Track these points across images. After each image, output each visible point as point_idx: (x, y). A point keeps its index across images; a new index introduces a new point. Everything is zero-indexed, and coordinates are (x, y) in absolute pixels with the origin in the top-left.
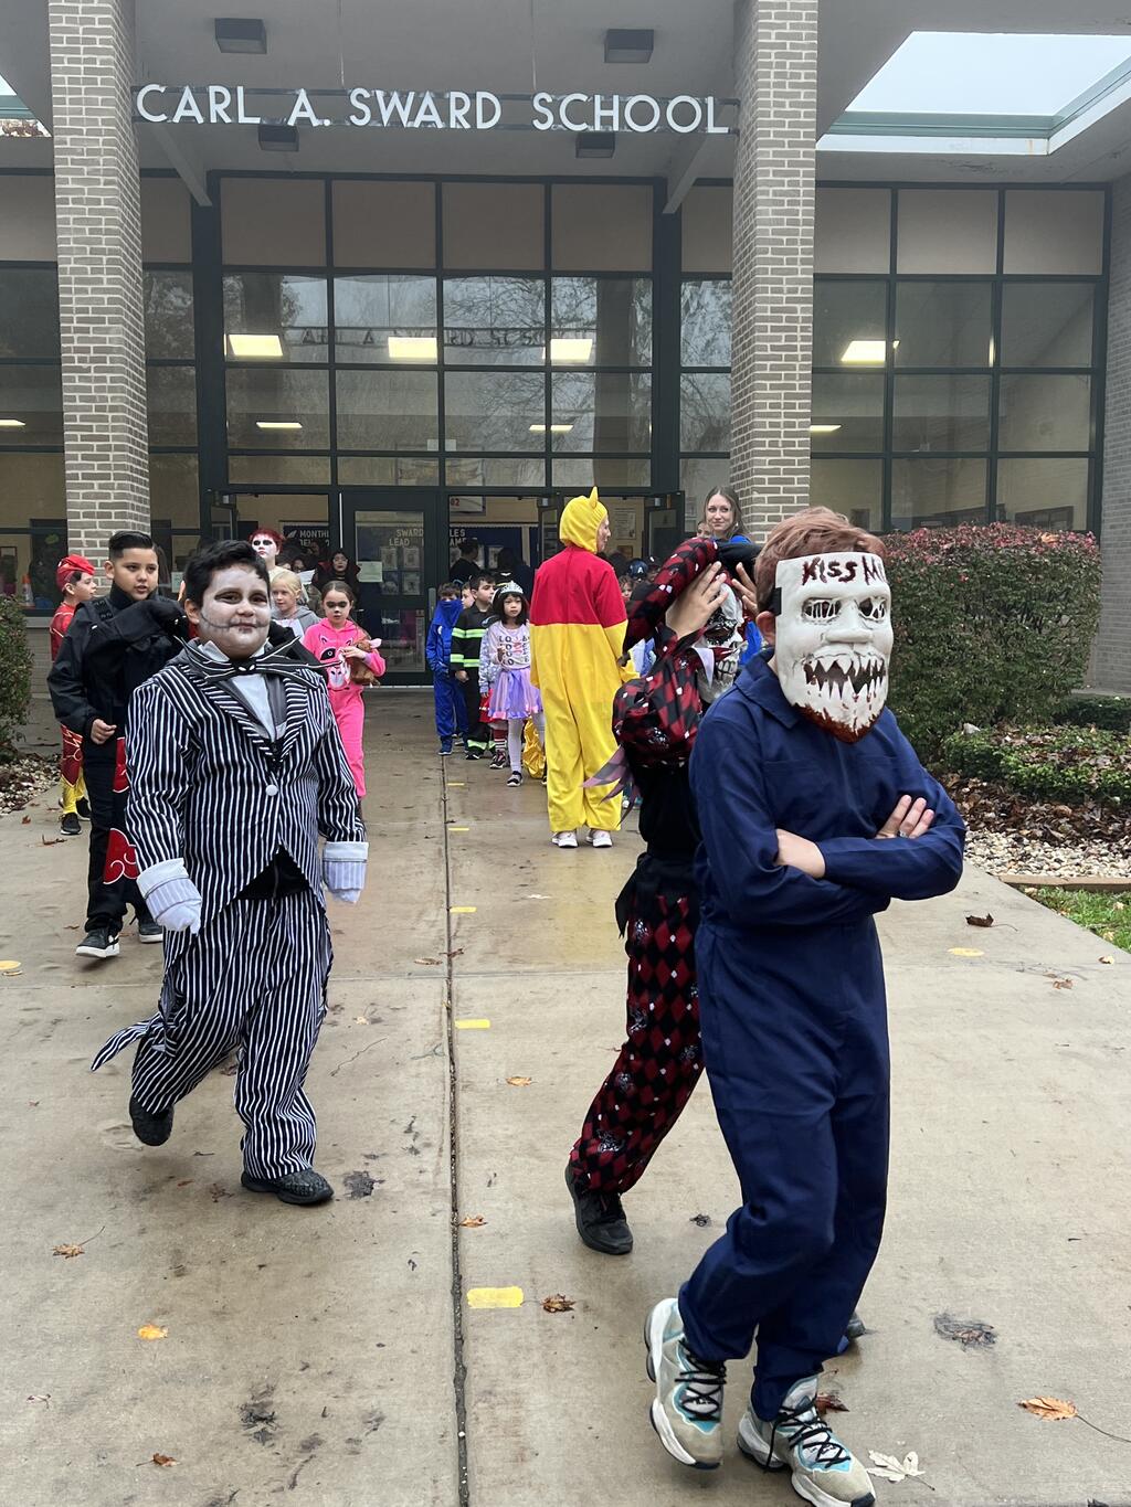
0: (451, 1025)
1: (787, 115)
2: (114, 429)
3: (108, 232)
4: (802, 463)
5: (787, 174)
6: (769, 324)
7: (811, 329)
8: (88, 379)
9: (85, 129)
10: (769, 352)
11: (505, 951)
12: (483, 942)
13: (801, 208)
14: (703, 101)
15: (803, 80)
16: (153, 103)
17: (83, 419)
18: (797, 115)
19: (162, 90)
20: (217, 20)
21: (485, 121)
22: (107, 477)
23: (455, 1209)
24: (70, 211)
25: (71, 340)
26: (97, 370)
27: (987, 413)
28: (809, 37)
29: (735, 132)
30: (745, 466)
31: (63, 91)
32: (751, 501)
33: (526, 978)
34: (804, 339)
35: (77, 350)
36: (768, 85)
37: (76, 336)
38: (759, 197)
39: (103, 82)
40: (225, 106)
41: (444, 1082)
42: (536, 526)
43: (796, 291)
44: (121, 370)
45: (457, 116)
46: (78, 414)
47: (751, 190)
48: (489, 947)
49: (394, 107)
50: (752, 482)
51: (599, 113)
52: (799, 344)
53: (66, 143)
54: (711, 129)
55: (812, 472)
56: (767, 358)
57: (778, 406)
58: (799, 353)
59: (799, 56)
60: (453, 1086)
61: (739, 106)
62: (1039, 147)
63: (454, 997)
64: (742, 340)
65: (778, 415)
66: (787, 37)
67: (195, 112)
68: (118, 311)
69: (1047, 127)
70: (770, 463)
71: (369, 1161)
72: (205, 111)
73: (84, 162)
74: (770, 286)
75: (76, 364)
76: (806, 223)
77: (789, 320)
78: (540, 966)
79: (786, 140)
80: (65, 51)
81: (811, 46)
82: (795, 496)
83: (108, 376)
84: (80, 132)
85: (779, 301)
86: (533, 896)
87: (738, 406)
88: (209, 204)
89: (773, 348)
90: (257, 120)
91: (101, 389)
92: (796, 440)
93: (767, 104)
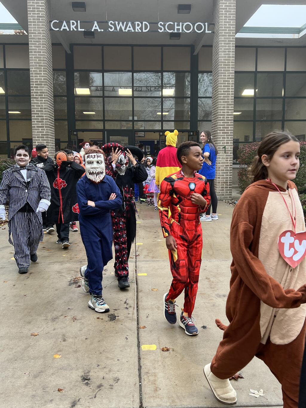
0: (136, 275)
1: (228, 27)
2: (45, 114)
3: (43, 60)
4: (231, 123)
5: (228, 44)
6: (222, 85)
7: (234, 86)
8: (38, 101)
9: (37, 32)
10: (222, 93)
11: (151, 255)
12: (145, 253)
13: (231, 53)
14: (205, 24)
15: (232, 18)
16: (55, 25)
17: (37, 111)
18: (230, 27)
19: (58, 22)
20: (72, 2)
21: (145, 30)
22: (43, 127)
23: (138, 324)
24: (33, 55)
25: (33, 90)
26: (40, 98)
27: (282, 109)
28: (234, 6)
29: (214, 32)
30: (216, 124)
31: (31, 22)
32: (217, 133)
33: (156, 262)
34: (232, 89)
35: (35, 93)
36: (222, 19)
37: (35, 89)
38: (220, 50)
39: (42, 19)
40: (75, 26)
41: (134, 290)
42: (159, 140)
43: (230, 76)
44: (47, 98)
45: (138, 28)
46: (35, 110)
47: (218, 48)
48: (146, 254)
49: (121, 26)
50: (217, 128)
51: (176, 27)
52: (230, 90)
53: (32, 36)
54: (207, 32)
55: (234, 125)
56: (222, 94)
57: (225, 107)
58: (231, 93)
59: (231, 11)
60: (137, 291)
61: (214, 25)
62: (296, 36)
63: (137, 267)
64: (215, 89)
65: (225, 110)
66: (227, 6)
67: (67, 28)
68: (46, 82)
69: (299, 31)
70: (223, 123)
71: (114, 311)
72: (69, 27)
73: (37, 41)
74: (223, 74)
75: (35, 96)
76: (232, 57)
77: (228, 84)
78: (160, 259)
79: (227, 35)
80: (32, 11)
81: (234, 9)
82: (229, 132)
83: (43, 99)
84: (36, 33)
85: (225, 78)
86: (158, 240)
87: (214, 107)
88: (70, 53)
89: (223, 91)
90: (83, 30)
91: (42, 103)
92: (230, 116)
93: (222, 25)
